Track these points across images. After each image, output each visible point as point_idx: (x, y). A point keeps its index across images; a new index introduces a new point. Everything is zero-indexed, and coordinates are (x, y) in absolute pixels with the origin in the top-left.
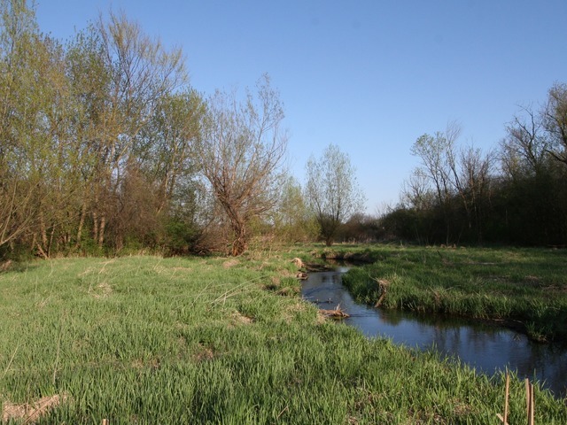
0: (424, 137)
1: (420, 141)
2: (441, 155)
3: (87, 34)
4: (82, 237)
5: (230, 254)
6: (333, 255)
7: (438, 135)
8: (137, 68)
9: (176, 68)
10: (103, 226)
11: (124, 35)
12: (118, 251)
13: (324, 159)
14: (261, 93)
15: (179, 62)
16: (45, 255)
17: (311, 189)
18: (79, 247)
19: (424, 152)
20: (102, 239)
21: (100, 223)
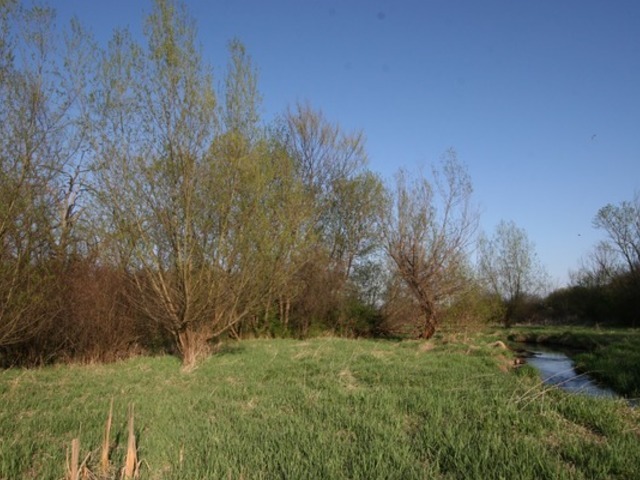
0: (608, 208)
1: (603, 214)
2: (630, 227)
3: (274, 126)
4: (269, 318)
5: (421, 336)
6: (522, 338)
7: (624, 204)
8: (319, 155)
9: (356, 151)
10: (288, 307)
11: (308, 124)
12: (305, 332)
13: (497, 236)
14: (446, 169)
15: (359, 146)
16: (236, 335)
17: (484, 268)
18: (267, 328)
19: (609, 224)
20: (287, 321)
21: (285, 305)
